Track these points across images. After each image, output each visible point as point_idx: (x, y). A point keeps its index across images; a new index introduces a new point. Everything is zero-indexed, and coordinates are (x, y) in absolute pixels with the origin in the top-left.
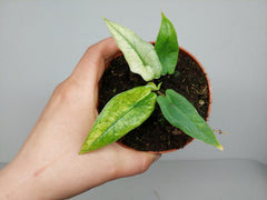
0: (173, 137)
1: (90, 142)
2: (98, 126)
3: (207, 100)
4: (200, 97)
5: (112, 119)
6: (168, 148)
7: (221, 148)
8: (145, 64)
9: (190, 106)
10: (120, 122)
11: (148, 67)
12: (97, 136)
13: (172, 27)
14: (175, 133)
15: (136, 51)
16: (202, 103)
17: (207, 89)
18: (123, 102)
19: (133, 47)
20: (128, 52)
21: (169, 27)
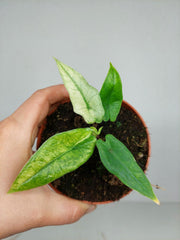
0: (109, 187)
1: (20, 181)
2: (33, 164)
3: (146, 153)
4: (139, 149)
5: (48, 159)
6: (103, 199)
7: (157, 202)
8: (89, 108)
10: (55, 163)
11: (91, 111)
12: (29, 175)
13: (118, 77)
14: (112, 183)
15: (82, 94)
16: (141, 155)
17: (147, 142)
18: (62, 142)
19: (79, 89)
20: (74, 94)
21: (115, 77)
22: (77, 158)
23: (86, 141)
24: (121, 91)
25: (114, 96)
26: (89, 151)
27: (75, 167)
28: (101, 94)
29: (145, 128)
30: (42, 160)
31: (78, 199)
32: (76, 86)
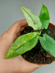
0: (46, 58)
2: (12, 47)
5: (19, 46)
6: (44, 63)
8: (35, 24)
10: (22, 47)
12: (11, 52)
14: (47, 56)
15: (31, 17)
19: (30, 16)
20: (28, 18)
21: (45, 9)
22: (31, 45)
24: (49, 16)
25: (46, 18)
26: (36, 42)
28: (39, 17)
30: (16, 46)
31: (34, 63)
32: (29, 15)
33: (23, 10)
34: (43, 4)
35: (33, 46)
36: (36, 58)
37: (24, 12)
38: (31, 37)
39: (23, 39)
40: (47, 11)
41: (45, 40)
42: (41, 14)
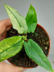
3: (49, 47)
4: (45, 45)
5: (1, 51)
8: (21, 26)
9: (40, 49)
11: (22, 28)
16: (46, 48)
17: (49, 42)
18: (8, 43)
19: (15, 17)
20: (13, 19)
21: (33, 10)
22: (15, 50)
23: (19, 42)
24: (36, 18)
25: (33, 20)
26: (21, 47)
27: (14, 54)
29: (48, 36)
31: (18, 66)
32: (14, 15)
33: (7, 9)
34: (31, 5)
35: (18, 51)
36: (21, 62)
37: (8, 12)
38: (16, 41)
39: (6, 43)
40: (35, 13)
41: (30, 45)
42: (27, 15)
